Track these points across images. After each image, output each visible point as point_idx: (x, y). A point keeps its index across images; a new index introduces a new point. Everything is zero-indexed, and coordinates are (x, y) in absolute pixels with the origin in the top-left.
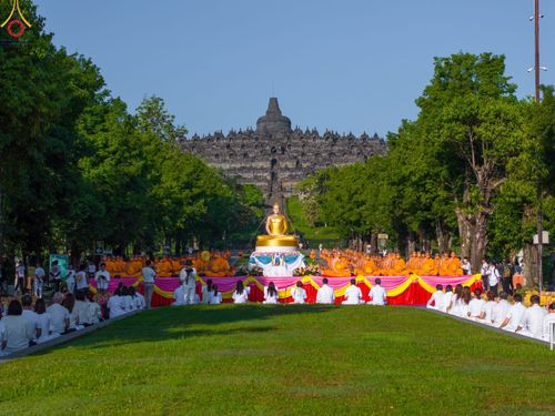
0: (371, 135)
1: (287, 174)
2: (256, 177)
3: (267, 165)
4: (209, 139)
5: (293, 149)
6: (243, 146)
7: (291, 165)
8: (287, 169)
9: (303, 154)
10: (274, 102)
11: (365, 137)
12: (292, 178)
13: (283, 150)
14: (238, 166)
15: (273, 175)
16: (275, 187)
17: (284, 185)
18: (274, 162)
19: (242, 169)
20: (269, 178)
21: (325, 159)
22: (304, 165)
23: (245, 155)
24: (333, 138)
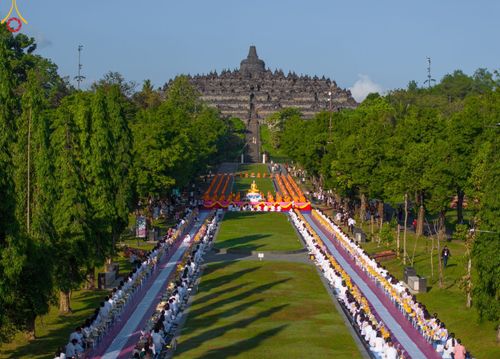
0: (320, 78)
1: (261, 105)
2: (240, 107)
3: (247, 98)
4: (208, 78)
5: (266, 87)
6: (231, 84)
7: (264, 98)
8: (261, 102)
9: (272, 91)
10: (253, 50)
11: (316, 79)
12: (265, 108)
13: (259, 87)
14: (228, 98)
15: (252, 105)
16: (253, 115)
17: (260, 113)
18: (252, 96)
19: (230, 101)
20: (249, 108)
21: (287, 95)
22: (273, 99)
23: (233, 91)
24: (293, 78)
